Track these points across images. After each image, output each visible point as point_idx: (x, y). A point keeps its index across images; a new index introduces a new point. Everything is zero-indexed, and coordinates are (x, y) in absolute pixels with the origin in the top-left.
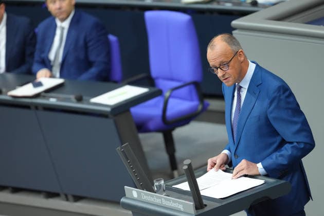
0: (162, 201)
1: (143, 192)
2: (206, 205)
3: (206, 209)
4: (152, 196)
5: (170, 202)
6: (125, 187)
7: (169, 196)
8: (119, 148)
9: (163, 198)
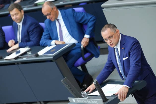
0: (87, 102)
1: (77, 99)
2: (108, 99)
3: (109, 101)
4: (82, 100)
5: (91, 101)
6: (69, 98)
7: (90, 98)
8: (62, 80)
9: (87, 100)
